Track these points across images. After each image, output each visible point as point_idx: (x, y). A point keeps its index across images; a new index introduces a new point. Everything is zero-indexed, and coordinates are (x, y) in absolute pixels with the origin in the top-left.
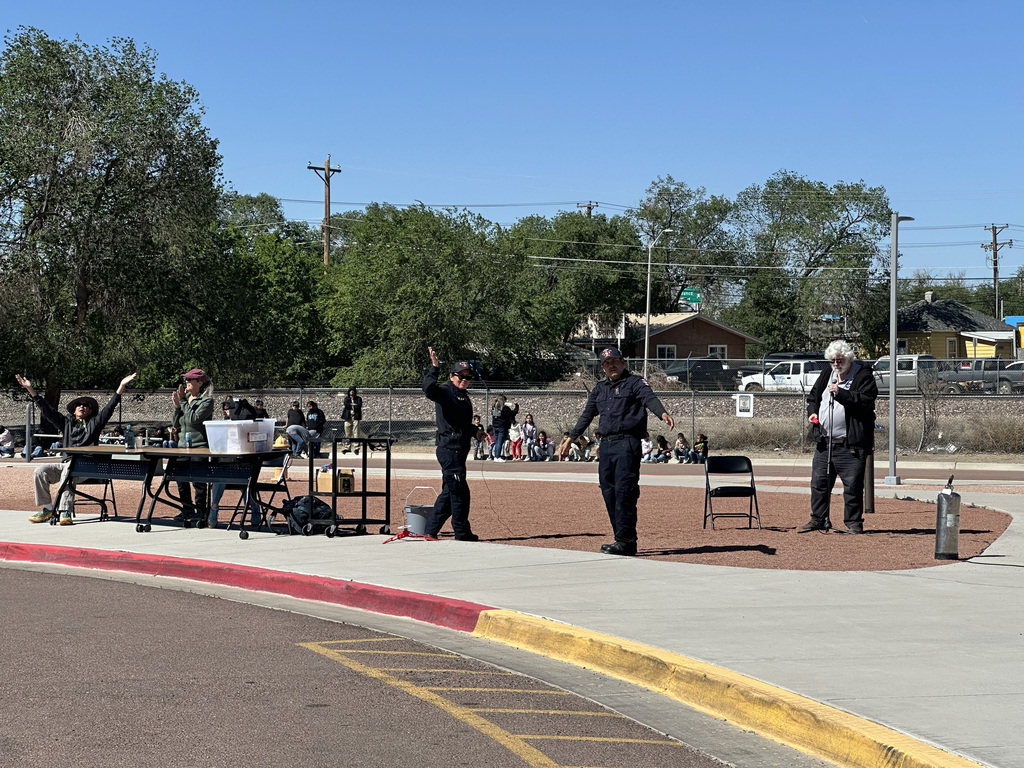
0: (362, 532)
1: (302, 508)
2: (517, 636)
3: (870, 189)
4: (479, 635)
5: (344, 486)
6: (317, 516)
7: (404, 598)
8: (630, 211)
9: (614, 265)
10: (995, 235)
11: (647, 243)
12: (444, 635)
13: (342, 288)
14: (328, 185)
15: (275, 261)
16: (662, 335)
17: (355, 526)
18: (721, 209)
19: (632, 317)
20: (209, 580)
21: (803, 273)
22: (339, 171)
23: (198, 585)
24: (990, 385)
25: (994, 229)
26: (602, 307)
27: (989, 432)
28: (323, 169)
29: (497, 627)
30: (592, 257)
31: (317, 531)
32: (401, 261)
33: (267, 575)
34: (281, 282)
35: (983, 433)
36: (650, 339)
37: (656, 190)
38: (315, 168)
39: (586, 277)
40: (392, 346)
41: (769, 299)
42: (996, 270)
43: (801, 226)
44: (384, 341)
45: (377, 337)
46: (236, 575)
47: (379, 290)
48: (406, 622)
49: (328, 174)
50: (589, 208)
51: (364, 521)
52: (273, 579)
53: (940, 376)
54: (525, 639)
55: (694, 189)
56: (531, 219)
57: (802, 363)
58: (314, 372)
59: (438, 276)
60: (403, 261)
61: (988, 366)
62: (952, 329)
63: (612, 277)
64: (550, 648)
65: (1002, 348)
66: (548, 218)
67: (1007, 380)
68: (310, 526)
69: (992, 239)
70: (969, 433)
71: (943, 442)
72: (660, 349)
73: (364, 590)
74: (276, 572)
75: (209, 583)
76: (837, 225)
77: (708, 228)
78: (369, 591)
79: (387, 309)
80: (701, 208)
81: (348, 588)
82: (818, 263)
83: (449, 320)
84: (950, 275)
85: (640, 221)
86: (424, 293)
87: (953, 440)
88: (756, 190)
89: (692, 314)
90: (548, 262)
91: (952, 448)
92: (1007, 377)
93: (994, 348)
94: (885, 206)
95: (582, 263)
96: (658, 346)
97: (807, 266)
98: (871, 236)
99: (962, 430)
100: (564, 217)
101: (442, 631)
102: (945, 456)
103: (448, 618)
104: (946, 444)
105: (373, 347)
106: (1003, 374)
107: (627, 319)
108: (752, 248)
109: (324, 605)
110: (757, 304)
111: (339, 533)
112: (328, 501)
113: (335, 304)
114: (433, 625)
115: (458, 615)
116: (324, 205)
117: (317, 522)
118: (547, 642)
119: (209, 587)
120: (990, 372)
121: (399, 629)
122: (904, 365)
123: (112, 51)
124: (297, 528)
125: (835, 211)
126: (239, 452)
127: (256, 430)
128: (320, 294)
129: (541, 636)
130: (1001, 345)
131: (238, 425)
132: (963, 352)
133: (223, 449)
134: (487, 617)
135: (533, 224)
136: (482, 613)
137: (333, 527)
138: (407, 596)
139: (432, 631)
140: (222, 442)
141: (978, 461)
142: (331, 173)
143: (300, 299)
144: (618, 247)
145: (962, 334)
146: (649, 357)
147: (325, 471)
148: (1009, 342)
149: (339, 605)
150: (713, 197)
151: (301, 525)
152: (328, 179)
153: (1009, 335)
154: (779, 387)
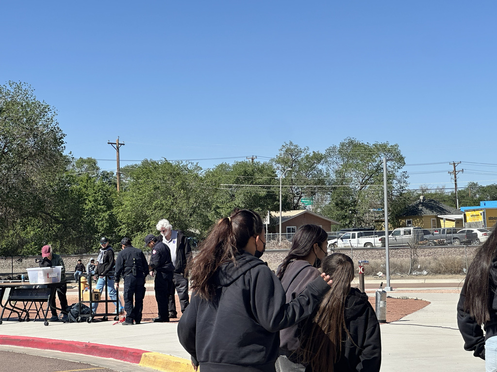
0: (106, 320)
1: (76, 309)
2: (158, 364)
3: (391, 146)
4: (141, 365)
5: (95, 298)
6: (83, 313)
7: (110, 349)
8: (272, 160)
9: (264, 187)
10: (455, 167)
11: (280, 176)
12: (125, 365)
13: (126, 203)
14: (118, 151)
15: (94, 190)
16: (288, 222)
17: (102, 317)
18: (318, 158)
19: (273, 213)
20: (23, 345)
21: (359, 188)
22: (124, 144)
23: (17, 348)
24: (449, 241)
25: (454, 164)
26: (257, 209)
27: (443, 264)
28: (116, 144)
29: (149, 361)
30: (252, 183)
31: (83, 320)
32: (155, 189)
33: (50, 342)
34: (95, 201)
35: (440, 265)
36: (282, 224)
37: (284, 149)
38: (111, 143)
39: (249, 194)
40: (151, 231)
41: (342, 201)
42: (456, 184)
43: (357, 165)
44: (147, 228)
45: (144, 227)
46: (36, 342)
47: (144, 203)
48: (111, 361)
49: (118, 146)
50: (253, 159)
51: (107, 314)
52: (52, 344)
53: (425, 238)
54: (161, 365)
55: (303, 148)
56: (222, 165)
57: (356, 233)
58: (113, 245)
59: (173, 196)
60: (156, 188)
61: (449, 232)
62: (435, 214)
63: (263, 193)
64: (171, 369)
65: (458, 223)
66: (230, 165)
67: (458, 239)
68: (80, 318)
69: (453, 169)
70: (433, 265)
71: (421, 270)
72: (288, 228)
73: (93, 346)
74: (55, 340)
75: (23, 347)
76: (375, 164)
77: (312, 167)
78: (95, 347)
79: (148, 213)
80: (307, 157)
81: (86, 346)
82: (366, 183)
83: (179, 217)
84: (438, 187)
85: (278, 165)
86: (166, 204)
87: (426, 268)
88: (334, 148)
89: (304, 211)
90: (230, 187)
91: (425, 273)
92: (458, 237)
93: (454, 223)
94: (398, 153)
95: (247, 187)
96: (287, 227)
97: (361, 184)
98: (392, 170)
99: (430, 263)
100: (237, 164)
101: (125, 364)
102: (422, 277)
103: (129, 358)
104: (422, 271)
105: (142, 232)
106: (455, 235)
107: (270, 214)
108: (333, 176)
109: (75, 355)
110: (337, 204)
111: (94, 321)
112: (88, 305)
113: (122, 211)
114: (122, 361)
115: (133, 356)
116: (116, 162)
117: (83, 316)
118: (170, 366)
119: (23, 349)
120: (449, 235)
121: (106, 364)
122: (407, 233)
123: (9, 87)
124: (73, 319)
125: (374, 157)
126: (44, 283)
127: (52, 272)
128: (116, 206)
129: (168, 364)
130: (459, 222)
131: (43, 270)
132: (439, 225)
133: (36, 282)
134: (145, 356)
135: (222, 168)
136: (143, 354)
137: (91, 318)
138: (111, 348)
139: (120, 364)
140: (35, 278)
141: (437, 278)
142: (120, 145)
143: (105, 209)
144: (265, 178)
145: (438, 216)
146: (282, 232)
147: (86, 291)
148: (461, 220)
149: (82, 354)
150: (314, 152)
151: (75, 318)
152: (118, 148)
153: (461, 216)
154: (345, 245)
